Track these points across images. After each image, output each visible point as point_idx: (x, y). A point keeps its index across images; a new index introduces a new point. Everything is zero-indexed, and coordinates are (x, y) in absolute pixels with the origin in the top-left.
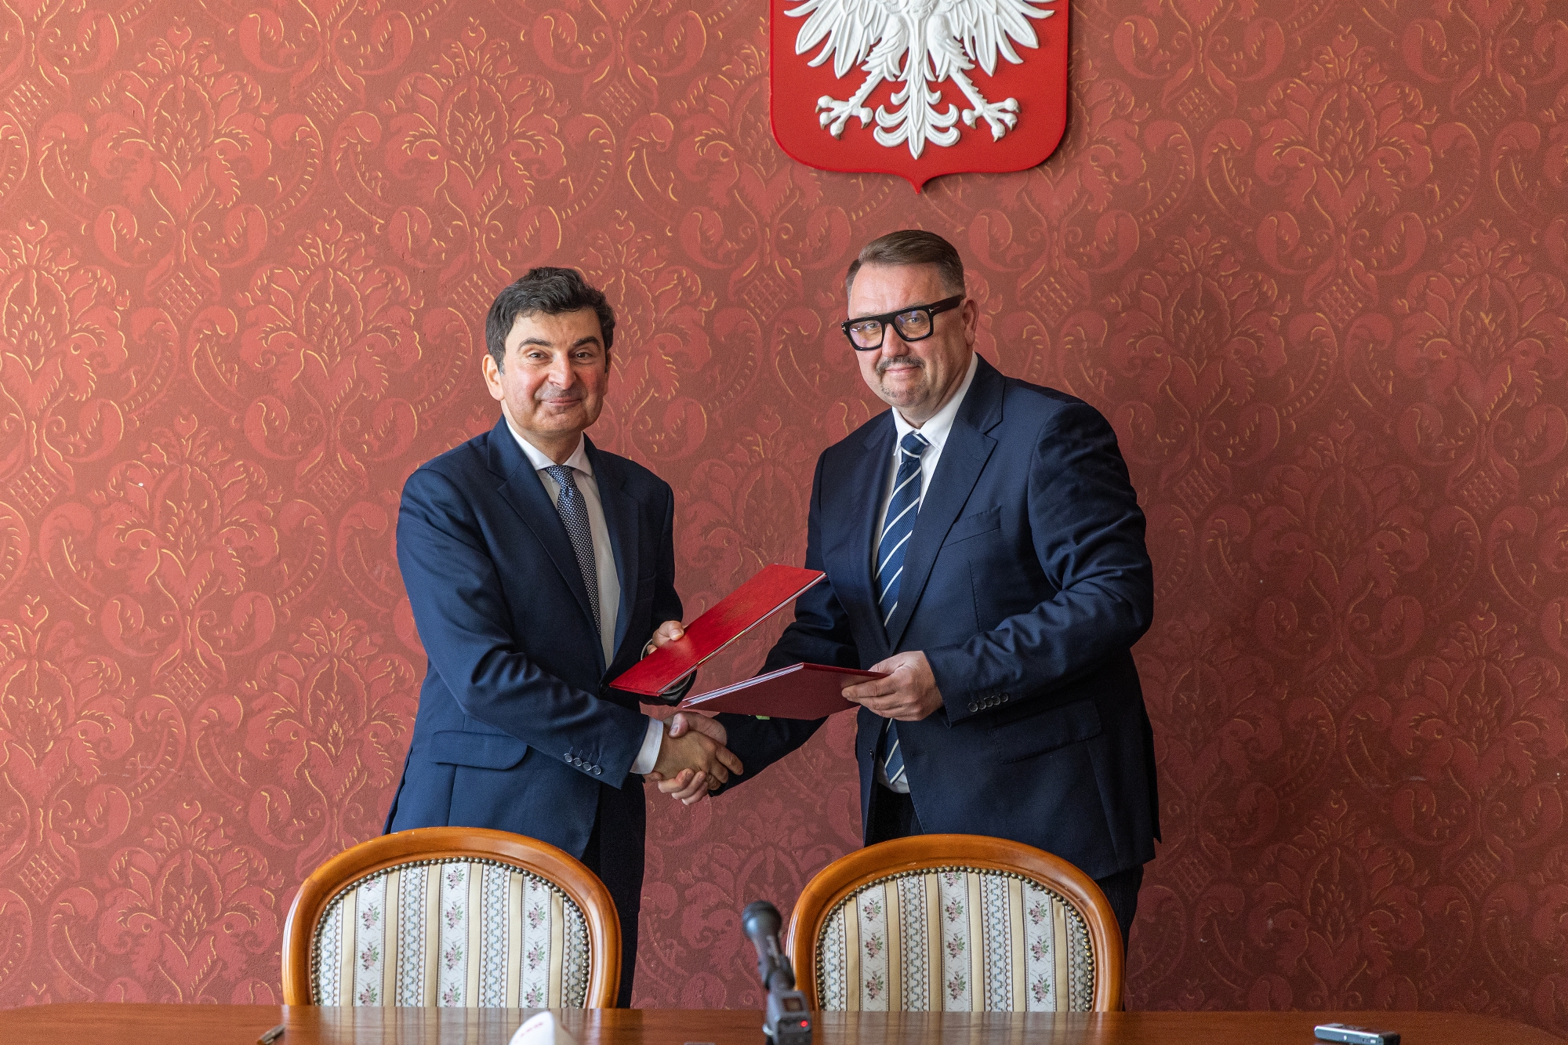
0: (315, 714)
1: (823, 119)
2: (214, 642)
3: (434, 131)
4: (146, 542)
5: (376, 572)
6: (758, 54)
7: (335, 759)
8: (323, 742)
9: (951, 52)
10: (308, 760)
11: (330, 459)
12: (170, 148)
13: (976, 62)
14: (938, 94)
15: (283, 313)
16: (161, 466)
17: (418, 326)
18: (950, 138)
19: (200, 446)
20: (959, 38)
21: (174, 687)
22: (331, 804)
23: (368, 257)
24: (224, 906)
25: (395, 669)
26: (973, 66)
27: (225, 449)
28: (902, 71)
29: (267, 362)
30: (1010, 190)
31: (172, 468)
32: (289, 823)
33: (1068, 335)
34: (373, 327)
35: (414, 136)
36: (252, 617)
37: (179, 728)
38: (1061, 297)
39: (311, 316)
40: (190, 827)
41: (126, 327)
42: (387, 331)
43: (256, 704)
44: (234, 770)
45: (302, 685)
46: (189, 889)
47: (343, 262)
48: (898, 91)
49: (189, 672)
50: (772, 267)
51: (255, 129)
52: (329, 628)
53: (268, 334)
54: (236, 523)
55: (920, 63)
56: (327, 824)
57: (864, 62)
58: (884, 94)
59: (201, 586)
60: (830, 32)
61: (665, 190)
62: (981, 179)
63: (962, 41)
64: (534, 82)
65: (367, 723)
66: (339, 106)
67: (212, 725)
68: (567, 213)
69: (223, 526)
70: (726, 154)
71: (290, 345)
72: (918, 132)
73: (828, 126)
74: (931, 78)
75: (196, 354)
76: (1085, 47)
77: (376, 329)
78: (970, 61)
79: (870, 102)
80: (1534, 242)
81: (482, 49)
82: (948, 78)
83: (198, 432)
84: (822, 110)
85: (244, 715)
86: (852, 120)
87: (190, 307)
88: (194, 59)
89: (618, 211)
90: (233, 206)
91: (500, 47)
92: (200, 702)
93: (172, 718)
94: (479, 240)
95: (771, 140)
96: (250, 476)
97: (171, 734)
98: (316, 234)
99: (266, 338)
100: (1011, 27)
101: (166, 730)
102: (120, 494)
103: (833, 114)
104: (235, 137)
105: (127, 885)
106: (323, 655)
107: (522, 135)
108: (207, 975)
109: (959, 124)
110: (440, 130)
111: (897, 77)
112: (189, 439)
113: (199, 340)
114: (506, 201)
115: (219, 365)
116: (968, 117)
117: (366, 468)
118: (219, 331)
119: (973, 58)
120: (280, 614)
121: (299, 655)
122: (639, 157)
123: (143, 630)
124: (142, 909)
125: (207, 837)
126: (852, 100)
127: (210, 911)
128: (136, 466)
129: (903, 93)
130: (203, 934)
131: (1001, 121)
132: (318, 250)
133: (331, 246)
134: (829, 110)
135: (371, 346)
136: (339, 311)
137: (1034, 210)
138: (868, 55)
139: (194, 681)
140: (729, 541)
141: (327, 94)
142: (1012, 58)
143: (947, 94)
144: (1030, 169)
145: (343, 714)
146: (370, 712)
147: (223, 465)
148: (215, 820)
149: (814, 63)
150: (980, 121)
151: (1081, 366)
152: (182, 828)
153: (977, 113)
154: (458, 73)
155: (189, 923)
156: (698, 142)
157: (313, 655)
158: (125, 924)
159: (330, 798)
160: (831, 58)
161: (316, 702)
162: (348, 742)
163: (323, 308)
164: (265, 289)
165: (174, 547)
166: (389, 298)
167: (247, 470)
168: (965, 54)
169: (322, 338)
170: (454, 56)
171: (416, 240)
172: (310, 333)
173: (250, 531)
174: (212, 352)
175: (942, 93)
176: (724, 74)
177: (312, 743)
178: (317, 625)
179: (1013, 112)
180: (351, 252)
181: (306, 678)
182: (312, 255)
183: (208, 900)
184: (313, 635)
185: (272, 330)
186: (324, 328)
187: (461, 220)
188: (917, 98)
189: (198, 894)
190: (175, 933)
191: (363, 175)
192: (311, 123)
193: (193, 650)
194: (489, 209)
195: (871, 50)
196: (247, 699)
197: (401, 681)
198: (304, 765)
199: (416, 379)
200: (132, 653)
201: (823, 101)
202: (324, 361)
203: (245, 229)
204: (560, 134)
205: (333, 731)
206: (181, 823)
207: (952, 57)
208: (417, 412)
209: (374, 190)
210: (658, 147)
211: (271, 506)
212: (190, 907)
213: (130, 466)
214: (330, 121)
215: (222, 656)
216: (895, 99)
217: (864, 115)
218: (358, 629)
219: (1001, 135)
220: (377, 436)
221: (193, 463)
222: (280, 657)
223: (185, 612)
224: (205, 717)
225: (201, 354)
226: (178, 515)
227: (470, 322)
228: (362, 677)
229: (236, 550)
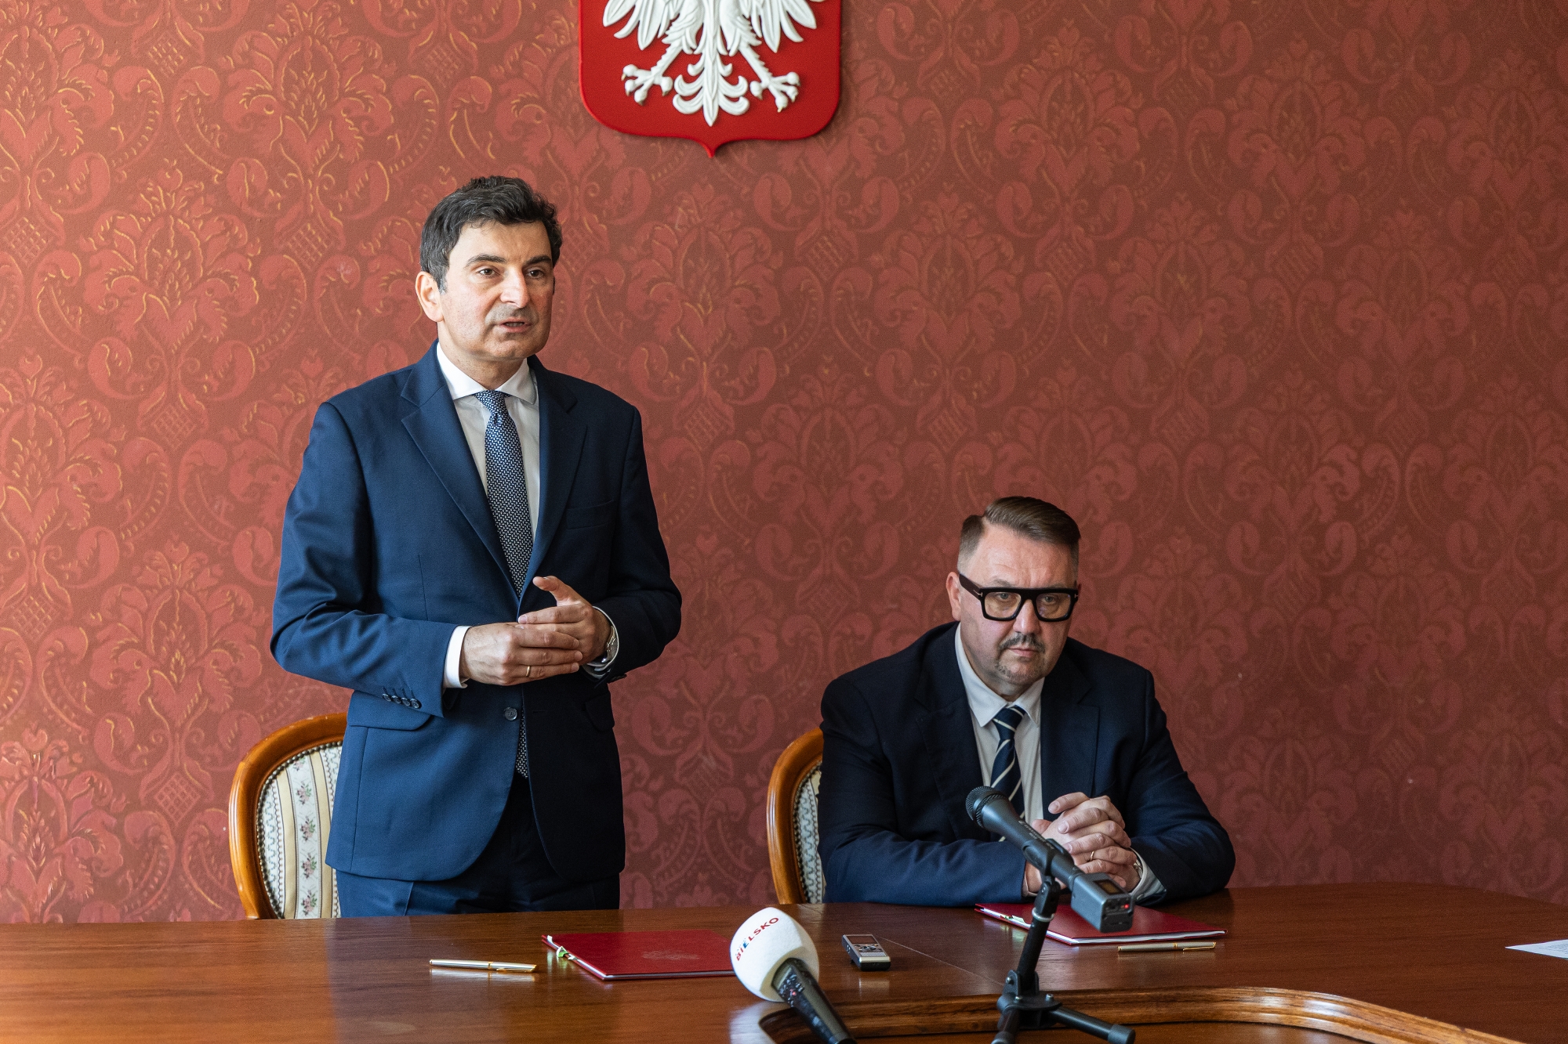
0: (158, 644)
1: (629, 86)
2: (59, 575)
3: (269, 87)
5: (216, 507)
6: (568, 26)
7: (177, 687)
8: (166, 670)
9: (741, 29)
10: (151, 688)
11: (172, 399)
12: (14, 96)
13: (762, 39)
14: (729, 67)
15: (126, 258)
16: (6, 405)
17: (255, 273)
18: (742, 106)
19: (44, 386)
20: (747, 16)
21: (21, 620)
22: (173, 732)
23: (207, 205)
25: (234, 600)
26: (759, 43)
27: (69, 389)
28: (698, 44)
29: (109, 305)
30: (788, 155)
31: (18, 407)
32: (133, 748)
33: (839, 289)
34: (213, 273)
35: (251, 91)
36: (97, 551)
38: (832, 254)
39: (153, 261)
42: (226, 276)
43: (100, 636)
44: (79, 700)
45: (145, 616)
47: (183, 210)
48: (694, 63)
49: (35, 606)
50: (580, 223)
51: (98, 80)
52: (171, 562)
53: (111, 278)
54: (81, 460)
55: (715, 37)
56: (170, 750)
57: (665, 36)
58: (681, 65)
59: (47, 522)
60: (634, 7)
61: (484, 148)
62: (765, 147)
63: (750, 19)
64: (363, 44)
65: (207, 652)
66: (179, 61)
67: (58, 656)
68: (394, 168)
69: (67, 464)
70: (539, 116)
71: (133, 289)
72: (713, 100)
73: (632, 93)
74: (723, 52)
75: (40, 296)
76: (853, 29)
77: (214, 275)
78: (757, 38)
80: (1220, 213)
81: (315, 11)
82: (738, 53)
83: (42, 372)
84: (627, 78)
85: (90, 646)
86: (655, 89)
87: (35, 251)
88: (38, 10)
89: (441, 167)
90: (79, 153)
91: (331, 9)
92: (45, 635)
93: (19, 650)
94: (313, 191)
95: (581, 105)
96: (93, 414)
97: (18, 666)
98: (157, 183)
99: (109, 282)
100: (793, 8)
101: (13, 661)
103: (638, 82)
104: (79, 87)
106: (165, 588)
107: (352, 93)
108: (53, 895)
109: (748, 95)
110: (275, 86)
111: (694, 50)
112: (34, 378)
113: (43, 283)
114: (338, 155)
115: (63, 308)
116: (756, 89)
117: (207, 407)
118: (63, 275)
119: (760, 35)
120: (124, 548)
121: (143, 587)
122: (460, 118)
126: (654, 70)
129: (699, 65)
131: (784, 93)
132: (159, 198)
133: (172, 194)
134: (634, 78)
135: (211, 291)
136: (180, 257)
137: (810, 176)
138: (668, 29)
139: (41, 615)
141: (167, 48)
142: (795, 37)
143: (738, 68)
144: (806, 138)
145: (183, 643)
146: (211, 641)
147: (67, 404)
149: (621, 34)
150: (766, 92)
151: (850, 317)
153: (764, 85)
154: (292, 33)
156: (514, 104)
157: (156, 587)
159: (172, 723)
160: (635, 31)
161: (159, 632)
162: (190, 670)
163: (164, 254)
164: (108, 235)
165: (19, 484)
166: (228, 245)
167: (90, 410)
168: (753, 31)
169: (163, 283)
170: (289, 17)
171: (253, 189)
172: (152, 278)
173: (94, 467)
174: (57, 295)
175: (733, 66)
176: (538, 42)
177: (156, 671)
178: (159, 557)
179: (795, 85)
180: (191, 200)
181: (149, 609)
182: (154, 203)
184: (156, 568)
185: (115, 275)
186: (166, 273)
187: (295, 171)
188: (711, 71)
191: (202, 127)
192: (152, 76)
193: (39, 584)
194: (322, 161)
195: (670, 25)
196: (92, 631)
197: (240, 610)
198: (148, 693)
199: (253, 323)
201: (629, 70)
202: (165, 304)
203: (89, 177)
204: (388, 93)
205: (176, 660)
207: (743, 33)
208: (254, 353)
209: (213, 142)
210: (478, 108)
211: (114, 444)
214: (170, 75)
215: (68, 589)
216: (692, 70)
217: (665, 84)
218: (199, 561)
219: (785, 106)
220: (216, 377)
221: (38, 403)
222: (124, 589)
223: (31, 547)
224: (50, 649)
225: (45, 297)
226: (23, 453)
227: (304, 269)
228: (203, 607)
229: (81, 486)
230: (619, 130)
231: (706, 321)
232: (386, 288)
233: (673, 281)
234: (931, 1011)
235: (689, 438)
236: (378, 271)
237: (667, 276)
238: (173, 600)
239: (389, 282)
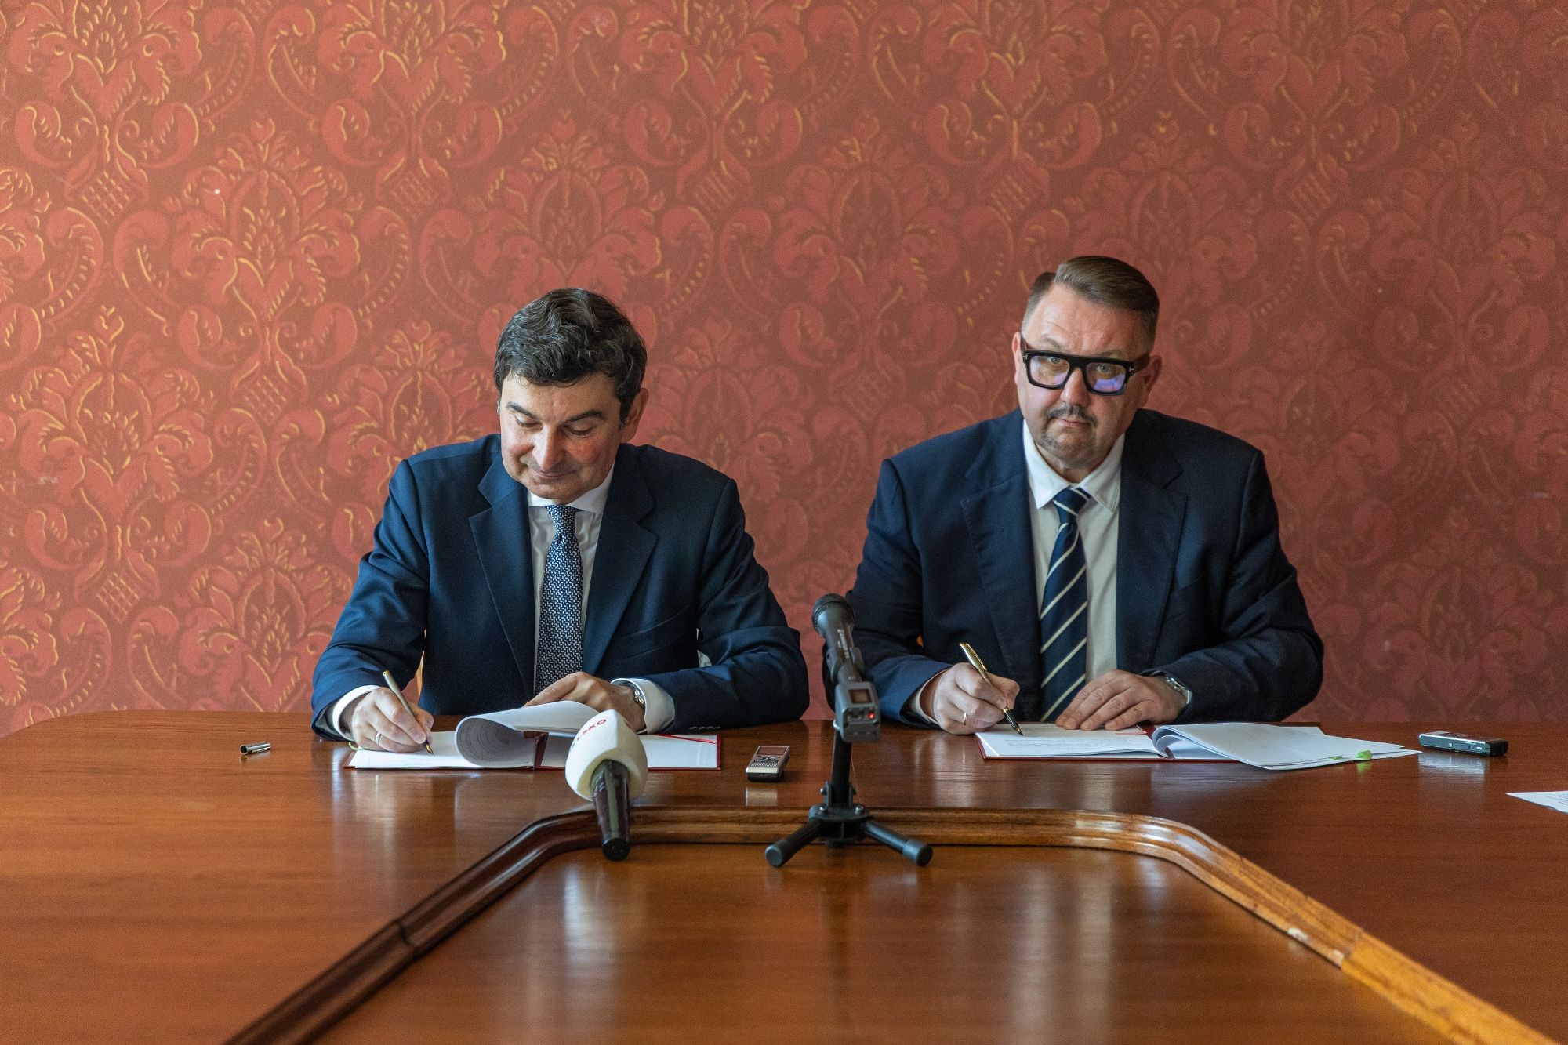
0: (399, 428)
2: (294, 354)
4: (223, 252)
5: (460, 282)
11: (412, 165)
16: (237, 172)
17: (501, 26)
19: (278, 151)
21: (255, 402)
24: (308, 625)
27: (303, 155)
29: (345, 64)
31: (249, 174)
33: (1179, 33)
34: (456, 27)
36: (333, 329)
37: (259, 443)
39: (391, 16)
40: (271, 544)
41: (199, 27)
42: (469, 31)
43: (338, 419)
44: (316, 487)
45: (386, 399)
46: (271, 608)
49: (268, 386)
52: (412, 340)
53: (346, 35)
54: (316, 231)
59: (281, 297)
67: (292, 441)
69: (303, 235)
71: (370, 46)
75: (272, 55)
77: (458, 29)
83: (275, 136)
85: (327, 430)
92: (281, 417)
93: (252, 433)
96: (329, 182)
97: (251, 450)
99: (344, 39)
101: (246, 445)
102: (194, 201)
105: (208, 604)
106: (406, 369)
108: (290, 697)
112: (266, 144)
113: (275, 41)
115: (296, 67)
117: (450, 174)
118: (296, 32)
120: (362, 326)
121: (381, 369)
123: (221, 343)
124: (224, 630)
125: (289, 556)
127: (293, 631)
128: (212, 173)
130: (286, 655)
135: (454, 47)
136: (420, 10)
139: (274, 395)
140: (826, 250)
145: (427, 430)
146: (455, 427)
147: (301, 171)
148: (297, 539)
151: (1192, 67)
152: (263, 546)
155: (272, 645)
157: (396, 368)
158: (207, 644)
161: (399, 415)
163: (403, 8)
165: (251, 256)
167: (325, 177)
169: (402, 38)
172: (390, 33)
173: (330, 239)
174: (289, 54)
178: (399, 337)
181: (390, 392)
183: (291, 620)
184: (396, 347)
185: (351, 31)
186: (405, 28)
189: (280, 614)
190: (258, 654)
193: (273, 363)
196: (328, 414)
197: (486, 394)
199: (499, 81)
200: (210, 366)
202: (405, 63)
205: (418, 447)
206: (262, 541)
208: (501, 114)
211: (351, 213)
212: (272, 627)
213: (205, 173)
215: (303, 369)
218: (443, 341)
220: (460, 141)
221: (270, 169)
222: (363, 370)
223: (263, 324)
224: (286, 432)
225: (278, 55)
226: (255, 224)
227: (556, 22)
228: (447, 391)
229: (316, 260)
231: (1017, 71)
232: (646, 41)
233: (978, 28)
235: (995, 206)
236: (637, 23)
237: (971, 23)
238: (415, 383)
239: (649, 34)
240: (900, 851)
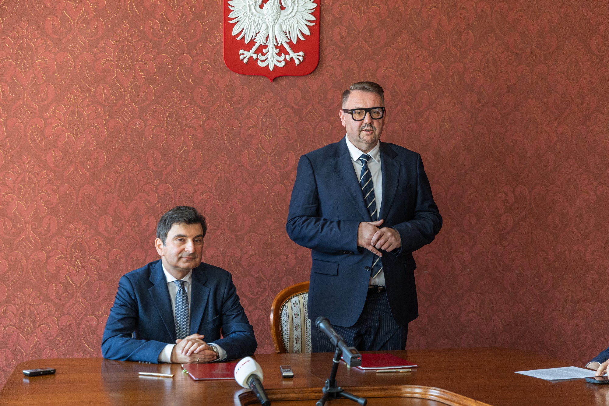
0: (71, 257)
1: (241, 57)
2: (36, 233)
3: (111, 59)
4: (12, 199)
5: (92, 209)
6: (220, 35)
7: (78, 272)
8: (74, 266)
9: (283, 36)
10: (69, 273)
11: (76, 170)
12: (21, 63)
13: (290, 40)
14: (278, 50)
15: (60, 120)
16: (17, 173)
17: (106, 125)
18: (283, 64)
19: (31, 166)
20: (285, 32)
21: (23, 249)
22: (76, 289)
23: (89, 101)
24: (40, 323)
25: (98, 241)
26: (289, 41)
27: (40, 167)
28: (267, 42)
29: (54, 137)
30: (300, 81)
31: (21, 173)
32: (62, 294)
33: (318, 129)
34: (91, 125)
35: (105, 60)
36: (49, 224)
37: (24, 262)
38: (316, 117)
39: (69, 121)
40: (28, 296)
41: (5, 125)
42: (96, 127)
43: (51, 254)
44: (43, 277)
45: (66, 247)
46: (27, 318)
47: (81, 103)
48: (265, 49)
49: (27, 244)
50: (224, 106)
51: (50, 57)
52: (76, 228)
54: (44, 192)
55: (273, 39)
56: (75, 295)
57: (255, 39)
58: (261, 49)
59: (32, 214)
60: (243, 29)
61: (189, 80)
62: (291, 78)
63: (286, 32)
64: (145, 43)
65: (89, 260)
66: (79, 50)
67: (35, 261)
68: (156, 88)
69: (40, 193)
70: (209, 68)
71: (62, 131)
72: (272, 62)
73: (243, 60)
74: (276, 44)
75: (30, 134)
76: (324, 35)
77: (92, 126)
78: (289, 39)
79: (256, 52)
80: (461, 101)
81: (128, 32)
82: (282, 44)
83: (31, 161)
84: (241, 54)
85: (47, 258)
86: (251, 58)
87: (28, 118)
88: (29, 33)
89: (173, 87)
90: (43, 83)
91: (134, 31)
92: (31, 254)
93: (21, 259)
94: (127, 96)
95: (224, 64)
96: (48, 176)
97: (21, 265)
98: (71, 93)
99: (54, 129)
100: (302, 28)
101: (20, 263)
102: (3, 182)
103: (245, 56)
104: (44, 60)
105: (6, 317)
106: (74, 237)
107: (141, 61)
108: (33, 347)
109: (285, 60)
110: (113, 59)
111: (265, 44)
112: (27, 163)
113: (31, 129)
114: (136, 83)
115: (38, 138)
116: (288, 58)
117: (89, 173)
118: (38, 126)
119: (290, 38)
120: (59, 223)
121: (66, 237)
122: (180, 69)
123: (12, 229)
124: (11, 325)
125: (34, 300)
126: (251, 51)
127: (35, 325)
128: (9, 173)
129: (267, 49)
130: (32, 333)
131: (298, 59)
132: (72, 99)
133: (76, 98)
134: (243, 54)
135: (90, 132)
136: (79, 120)
137: (308, 88)
138: (256, 36)
139: (29, 247)
140: (210, 197)
141: (75, 46)
142: (302, 38)
143: (281, 50)
144: (307, 75)
145: (80, 257)
146: (90, 256)
147: (39, 172)
148: (36, 294)
149: (238, 39)
150: (292, 59)
151: (323, 140)
152: (25, 297)
153: (291, 56)
154: (120, 40)
155: (28, 329)
156: (200, 64)
157: (70, 237)
158: (5, 330)
159: (76, 285)
160: (244, 37)
161: (72, 254)
162: (82, 266)
163: (74, 119)
164: (53, 112)
165: (22, 200)
166: (96, 116)
167: (47, 174)
168: (287, 37)
169: (73, 129)
170: (118, 34)
171: (105, 95)
172: (69, 127)
173: (48, 194)
174: (35, 133)
175: (279, 49)
176: (208, 42)
177: (70, 267)
178: (72, 226)
179: (302, 56)
180: (83, 100)
181: (68, 245)
182: (70, 100)
183: (34, 321)
185: (56, 126)
186: (74, 125)
187: (121, 89)
188: (272, 51)
189: (31, 319)
190: (22, 333)
191: (87, 74)
192: (70, 56)
193: (29, 236)
194: (130, 86)
195: (257, 35)
196: (48, 252)
197: (100, 245)
198: (67, 275)
199: (105, 143)
200: (8, 237)
201: (241, 51)
202: (74, 137)
203: (47, 91)
204: (154, 61)
205: (77, 263)
206: (25, 295)
207: (283, 38)
208: (106, 154)
209: (91, 79)
210: (187, 66)
211: (56, 186)
212: (27, 324)
213: (6, 173)
214: (76, 55)
215: (39, 238)
216: (264, 51)
217: (255, 56)
218: (86, 228)
219: (298, 64)
220: (92, 162)
221: (29, 172)
222: (59, 238)
223: (26, 223)
224: (33, 259)
225: (31, 134)
226: (23, 190)
227: (124, 124)
228: (87, 244)
229: (44, 201)
230: (238, 73)
231: (269, 141)
232: (153, 130)
233: (258, 127)
234: (302, 392)
235: (263, 184)
236: (150, 124)
237: (255, 125)
238: (76, 242)
239: (154, 128)
240: (357, 401)
